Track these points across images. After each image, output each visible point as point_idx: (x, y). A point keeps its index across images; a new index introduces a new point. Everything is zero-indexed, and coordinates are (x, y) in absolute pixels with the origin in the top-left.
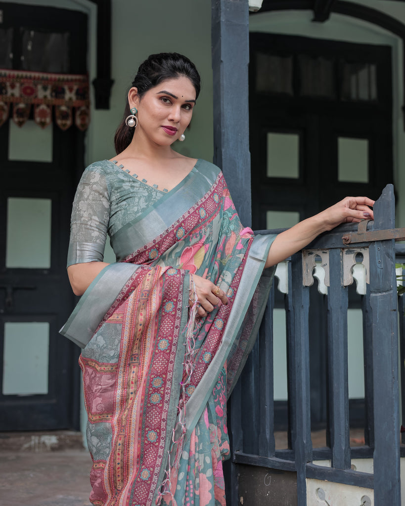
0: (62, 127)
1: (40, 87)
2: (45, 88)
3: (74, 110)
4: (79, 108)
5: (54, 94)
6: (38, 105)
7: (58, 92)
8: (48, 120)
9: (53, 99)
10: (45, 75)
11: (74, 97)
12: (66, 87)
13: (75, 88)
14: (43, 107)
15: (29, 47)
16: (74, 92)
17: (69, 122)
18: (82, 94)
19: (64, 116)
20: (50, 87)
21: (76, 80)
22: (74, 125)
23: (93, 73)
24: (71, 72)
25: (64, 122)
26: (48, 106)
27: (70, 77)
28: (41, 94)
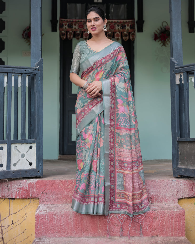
0: (125, 40)
1: (116, 25)
2: (118, 26)
3: (129, 33)
4: (131, 32)
5: (121, 28)
6: (116, 32)
7: (123, 27)
8: (120, 37)
9: (121, 29)
10: (118, 21)
11: (129, 29)
12: (126, 25)
13: (130, 25)
14: (118, 33)
15: (112, 11)
16: (129, 26)
17: (127, 38)
18: (132, 27)
19: (126, 36)
20: (120, 25)
21: (130, 22)
22: (129, 39)
23: (136, 19)
24: (128, 19)
25: (126, 38)
26: (119, 32)
27: (127, 21)
28: (117, 28)
